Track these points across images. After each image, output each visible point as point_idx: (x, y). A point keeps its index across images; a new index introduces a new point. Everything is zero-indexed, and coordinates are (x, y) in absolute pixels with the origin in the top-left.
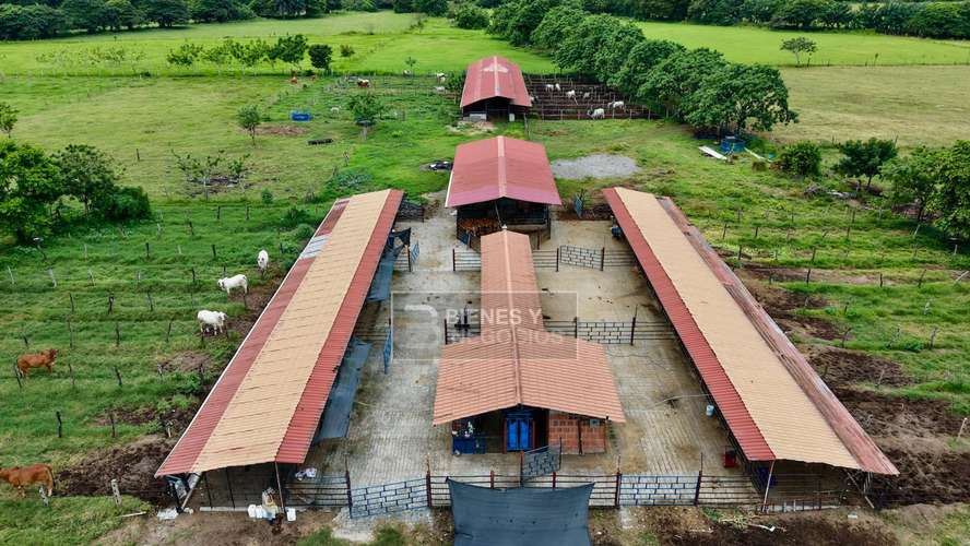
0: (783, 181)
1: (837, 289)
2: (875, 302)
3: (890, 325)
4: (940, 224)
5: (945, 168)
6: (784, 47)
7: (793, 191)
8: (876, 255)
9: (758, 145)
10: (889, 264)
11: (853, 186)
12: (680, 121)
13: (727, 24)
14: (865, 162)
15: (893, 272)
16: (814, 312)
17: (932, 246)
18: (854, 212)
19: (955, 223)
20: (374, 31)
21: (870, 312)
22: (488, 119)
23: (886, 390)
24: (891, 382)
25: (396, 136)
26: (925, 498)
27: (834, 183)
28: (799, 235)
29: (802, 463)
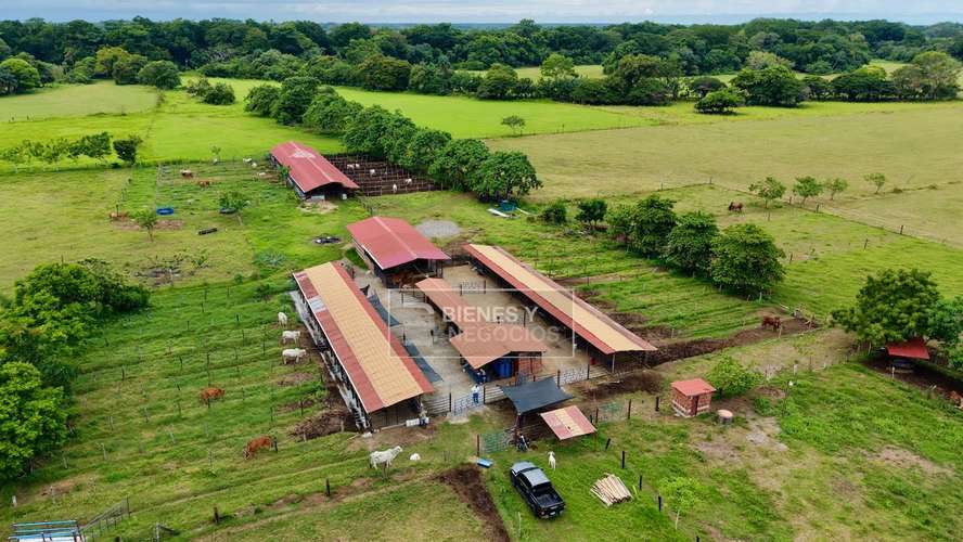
0: (549, 228)
1: (602, 285)
2: (621, 289)
3: (630, 299)
4: (638, 245)
5: (636, 216)
6: (503, 123)
7: (558, 234)
8: (613, 265)
9: (524, 205)
10: (621, 269)
11: (586, 227)
12: (466, 189)
13: (443, 94)
14: (592, 213)
15: (623, 273)
16: (596, 298)
17: (638, 257)
18: (594, 243)
19: (645, 244)
20: (126, 112)
21: (621, 294)
22: (326, 199)
23: (640, 326)
24: (640, 323)
25: (266, 221)
26: (666, 360)
27: (575, 225)
28: (571, 259)
29: (625, 352)
